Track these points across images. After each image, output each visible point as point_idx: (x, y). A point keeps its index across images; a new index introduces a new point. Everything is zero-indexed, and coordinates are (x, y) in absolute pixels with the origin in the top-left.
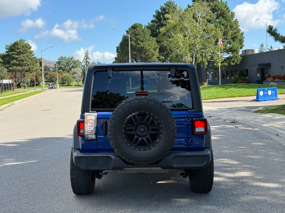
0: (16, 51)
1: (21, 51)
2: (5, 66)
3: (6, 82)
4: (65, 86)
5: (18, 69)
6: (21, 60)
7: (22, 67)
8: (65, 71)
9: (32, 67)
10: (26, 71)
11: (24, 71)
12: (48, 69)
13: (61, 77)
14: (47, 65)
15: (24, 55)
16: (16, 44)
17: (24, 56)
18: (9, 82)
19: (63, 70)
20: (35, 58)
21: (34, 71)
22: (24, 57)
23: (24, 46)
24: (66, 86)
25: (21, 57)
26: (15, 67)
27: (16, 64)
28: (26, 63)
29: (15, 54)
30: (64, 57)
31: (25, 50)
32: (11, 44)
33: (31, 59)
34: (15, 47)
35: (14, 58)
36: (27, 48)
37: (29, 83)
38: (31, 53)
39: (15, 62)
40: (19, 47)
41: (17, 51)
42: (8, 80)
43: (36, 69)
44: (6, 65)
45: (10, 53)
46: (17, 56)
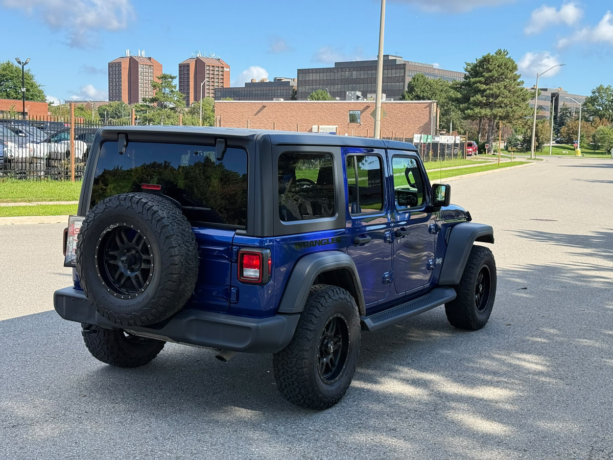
0: (483, 76)
1: (493, 76)
2: (459, 106)
3: (448, 141)
4: (598, 153)
5: (483, 114)
6: (492, 95)
7: (492, 110)
8: (604, 119)
9: (512, 111)
10: (501, 118)
11: (498, 118)
12: (568, 114)
13: (593, 133)
14: (569, 105)
15: (499, 84)
16: (485, 60)
17: (498, 86)
18: (455, 141)
19: (601, 117)
20: (521, 90)
21: (518, 119)
22: (499, 89)
23: (502, 65)
24: (602, 153)
25: (494, 88)
26: (477, 110)
27: (481, 102)
28: (502, 102)
29: (480, 82)
30: (605, 87)
31: (503, 74)
32: (477, 60)
33: (515, 92)
34: (483, 68)
35: (478, 91)
36: (508, 68)
37: (519, 144)
38: (515, 80)
39: (478, 99)
40: (491, 66)
41: (486, 75)
42: (453, 137)
43: (522, 114)
44: (461, 106)
45: (472, 80)
46: (484, 87)
